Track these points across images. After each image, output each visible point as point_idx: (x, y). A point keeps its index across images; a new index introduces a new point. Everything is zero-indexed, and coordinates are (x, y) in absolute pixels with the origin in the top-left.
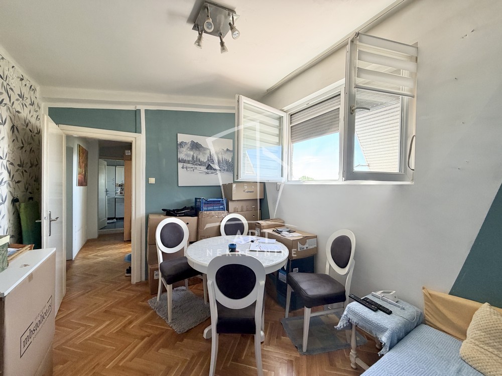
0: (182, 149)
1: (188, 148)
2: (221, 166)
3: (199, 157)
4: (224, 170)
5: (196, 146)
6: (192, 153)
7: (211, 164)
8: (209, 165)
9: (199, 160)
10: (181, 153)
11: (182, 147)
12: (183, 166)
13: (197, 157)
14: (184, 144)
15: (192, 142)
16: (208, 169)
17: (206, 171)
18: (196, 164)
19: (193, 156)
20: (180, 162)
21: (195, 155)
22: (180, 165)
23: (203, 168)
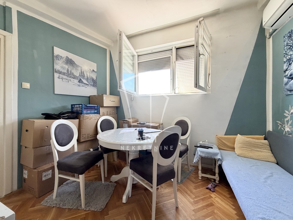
0: (58, 61)
1: (64, 61)
2: (89, 82)
3: (73, 71)
4: (91, 85)
5: (69, 62)
6: (67, 67)
7: (82, 79)
8: (81, 79)
9: (73, 74)
10: (57, 64)
11: (58, 60)
12: (59, 76)
13: (71, 71)
14: (60, 57)
15: (67, 57)
16: (79, 83)
17: (78, 83)
18: (70, 77)
19: (68, 70)
20: (56, 72)
21: (70, 69)
22: (56, 75)
23: (76, 81)
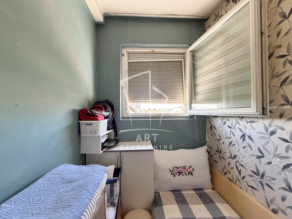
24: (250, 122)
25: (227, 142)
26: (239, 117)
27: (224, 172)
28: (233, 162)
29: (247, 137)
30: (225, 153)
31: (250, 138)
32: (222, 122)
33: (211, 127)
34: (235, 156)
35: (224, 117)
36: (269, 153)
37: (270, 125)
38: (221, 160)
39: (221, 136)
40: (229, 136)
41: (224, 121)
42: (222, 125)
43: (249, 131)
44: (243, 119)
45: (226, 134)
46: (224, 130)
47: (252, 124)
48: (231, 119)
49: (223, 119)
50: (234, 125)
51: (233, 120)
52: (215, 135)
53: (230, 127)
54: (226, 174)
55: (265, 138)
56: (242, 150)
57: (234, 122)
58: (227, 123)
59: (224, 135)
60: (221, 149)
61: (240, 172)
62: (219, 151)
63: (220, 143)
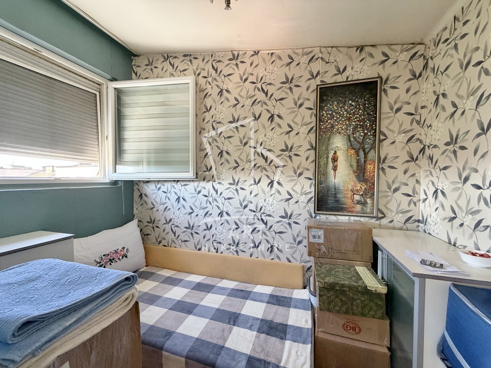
24: (184, 185)
25: (162, 208)
26: (174, 181)
27: (158, 241)
28: (168, 227)
29: (181, 199)
30: (160, 220)
31: (184, 199)
32: (156, 188)
33: (141, 195)
34: (171, 220)
35: (159, 181)
36: (197, 208)
37: (198, 187)
38: (154, 231)
39: (155, 203)
40: (165, 202)
41: (158, 186)
42: (156, 191)
43: (183, 193)
44: (179, 183)
45: (161, 200)
46: (158, 196)
47: (185, 187)
48: (166, 184)
49: (158, 184)
50: (169, 189)
51: (169, 185)
52: (147, 204)
53: (165, 192)
54: (160, 242)
55: (194, 197)
56: (177, 212)
57: (169, 187)
58: (161, 188)
59: (158, 201)
60: (155, 218)
61: (175, 234)
62: (152, 221)
63: (154, 212)
